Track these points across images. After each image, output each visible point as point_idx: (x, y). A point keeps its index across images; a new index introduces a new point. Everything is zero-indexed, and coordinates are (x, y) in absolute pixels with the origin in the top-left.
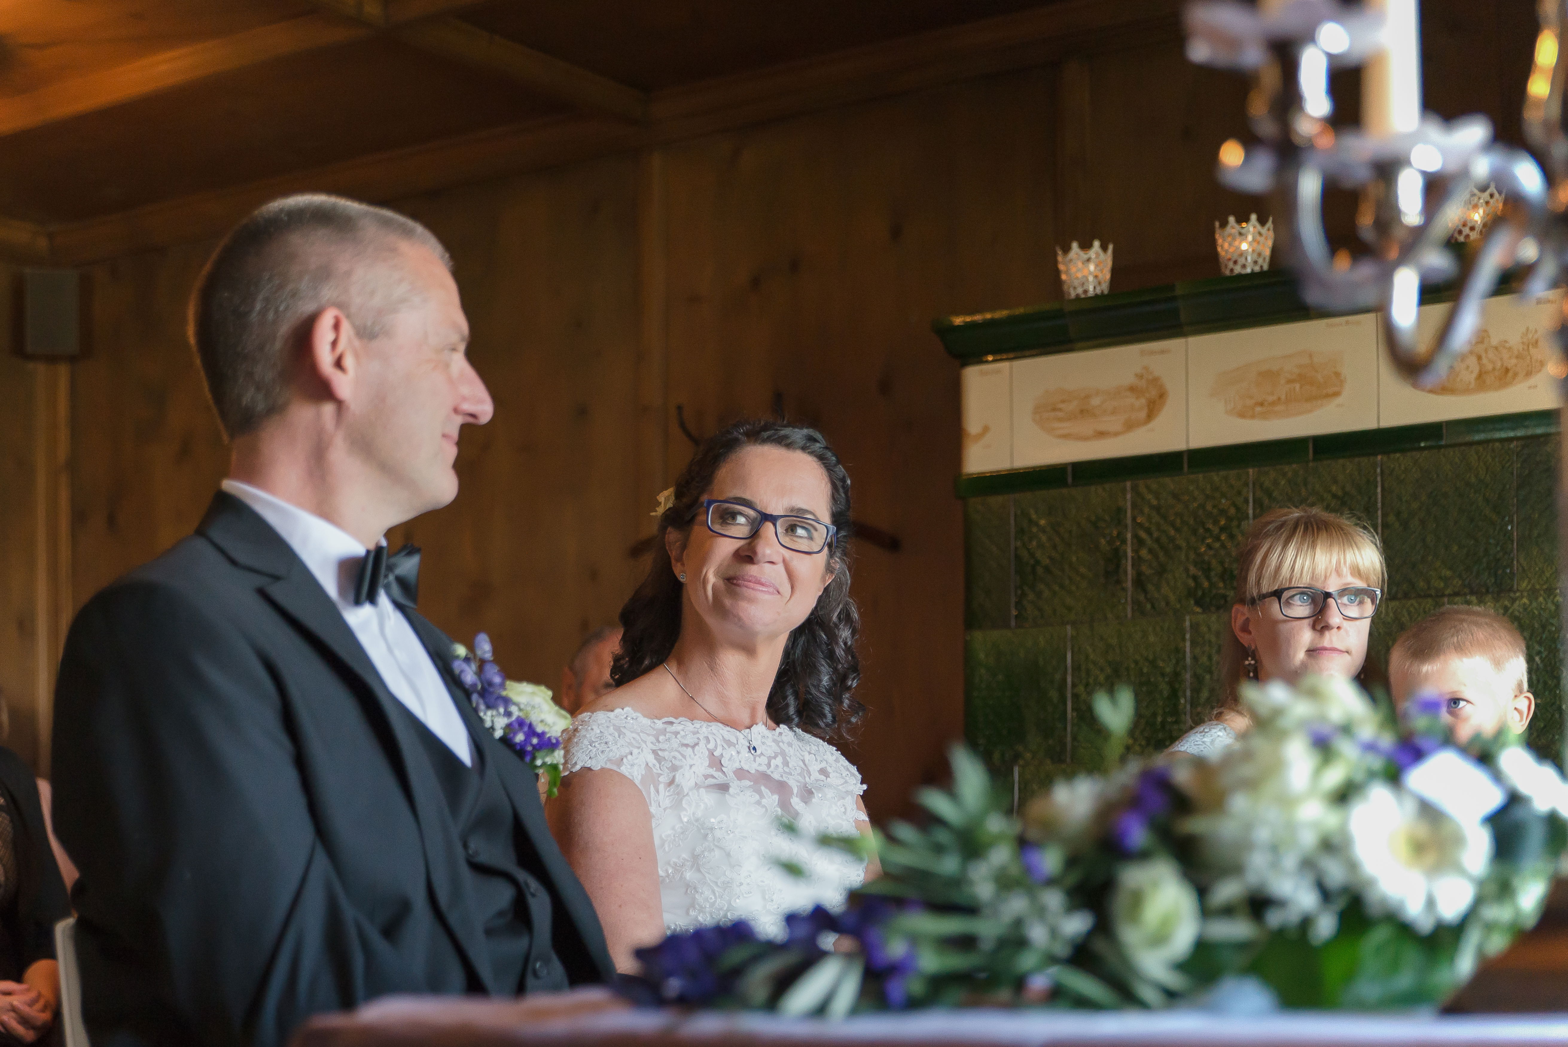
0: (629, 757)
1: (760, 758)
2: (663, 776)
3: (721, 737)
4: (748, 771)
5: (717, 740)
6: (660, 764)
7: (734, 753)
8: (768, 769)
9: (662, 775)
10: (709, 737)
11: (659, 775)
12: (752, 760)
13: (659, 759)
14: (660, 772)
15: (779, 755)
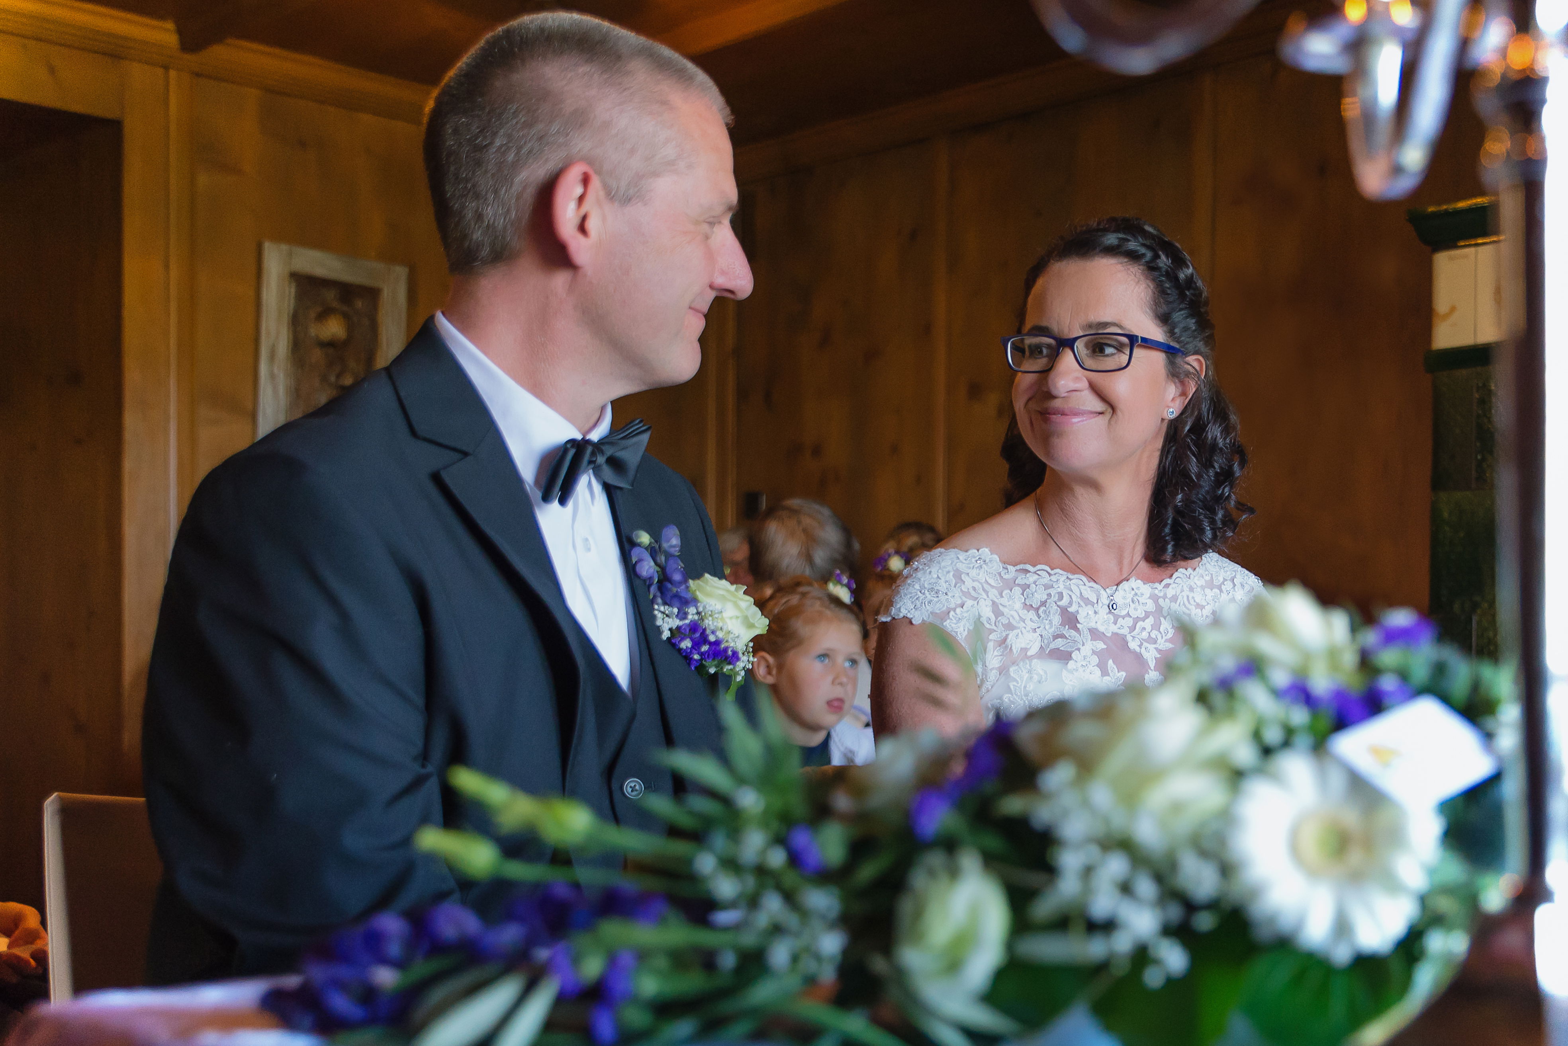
0: (958, 610)
1: (1124, 619)
2: (996, 633)
3: (1079, 593)
4: (1103, 633)
5: (1072, 596)
6: (996, 618)
7: (1091, 613)
8: (1130, 633)
9: (995, 631)
10: (1064, 594)
11: (991, 631)
12: (1112, 621)
13: (998, 613)
14: (995, 628)
15: (1151, 616)
